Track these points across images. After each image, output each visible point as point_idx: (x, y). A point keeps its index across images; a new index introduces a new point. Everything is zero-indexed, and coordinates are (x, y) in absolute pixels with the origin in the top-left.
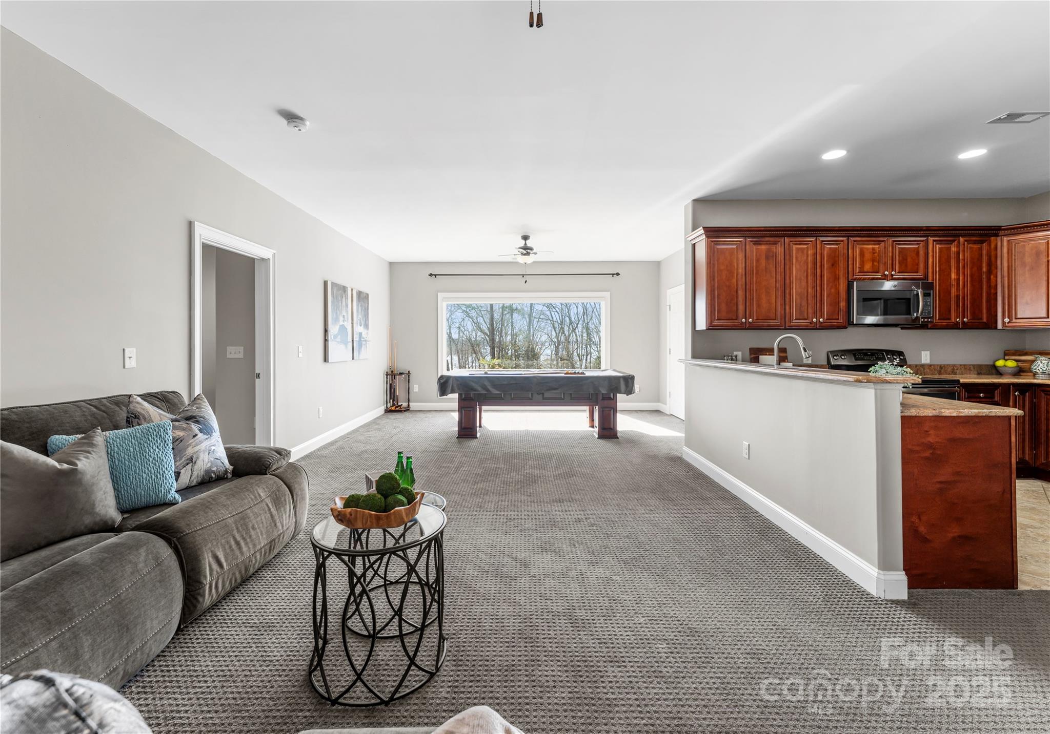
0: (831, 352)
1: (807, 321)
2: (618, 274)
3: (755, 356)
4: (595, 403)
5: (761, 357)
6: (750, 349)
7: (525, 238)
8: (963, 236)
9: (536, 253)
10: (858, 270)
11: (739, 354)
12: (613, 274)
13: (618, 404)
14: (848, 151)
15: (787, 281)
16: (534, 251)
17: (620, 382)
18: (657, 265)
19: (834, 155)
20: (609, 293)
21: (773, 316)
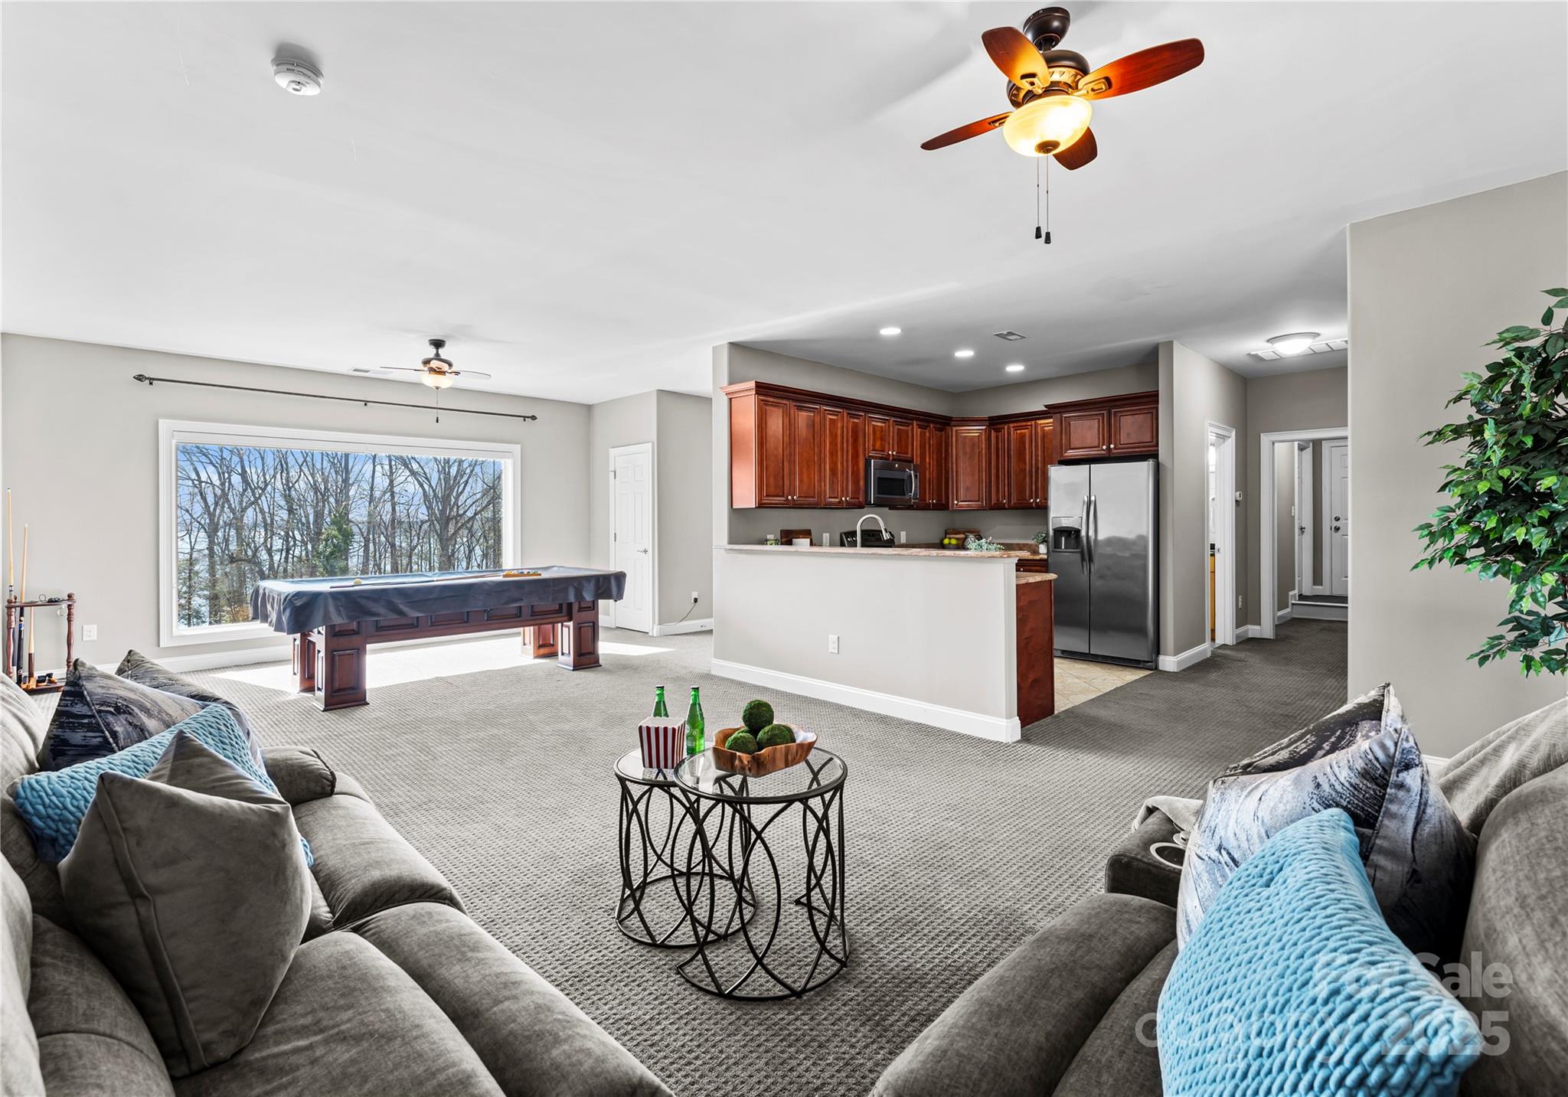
0: (845, 533)
1: (837, 500)
2: (534, 418)
3: (787, 538)
4: (566, 618)
5: (794, 540)
6: (781, 531)
7: (438, 344)
8: (933, 422)
9: (457, 373)
10: (871, 448)
11: (770, 537)
12: (525, 417)
13: (600, 616)
14: (902, 330)
15: (822, 456)
16: (453, 369)
17: (610, 583)
18: (589, 408)
19: (890, 332)
20: (519, 446)
21: (812, 494)
